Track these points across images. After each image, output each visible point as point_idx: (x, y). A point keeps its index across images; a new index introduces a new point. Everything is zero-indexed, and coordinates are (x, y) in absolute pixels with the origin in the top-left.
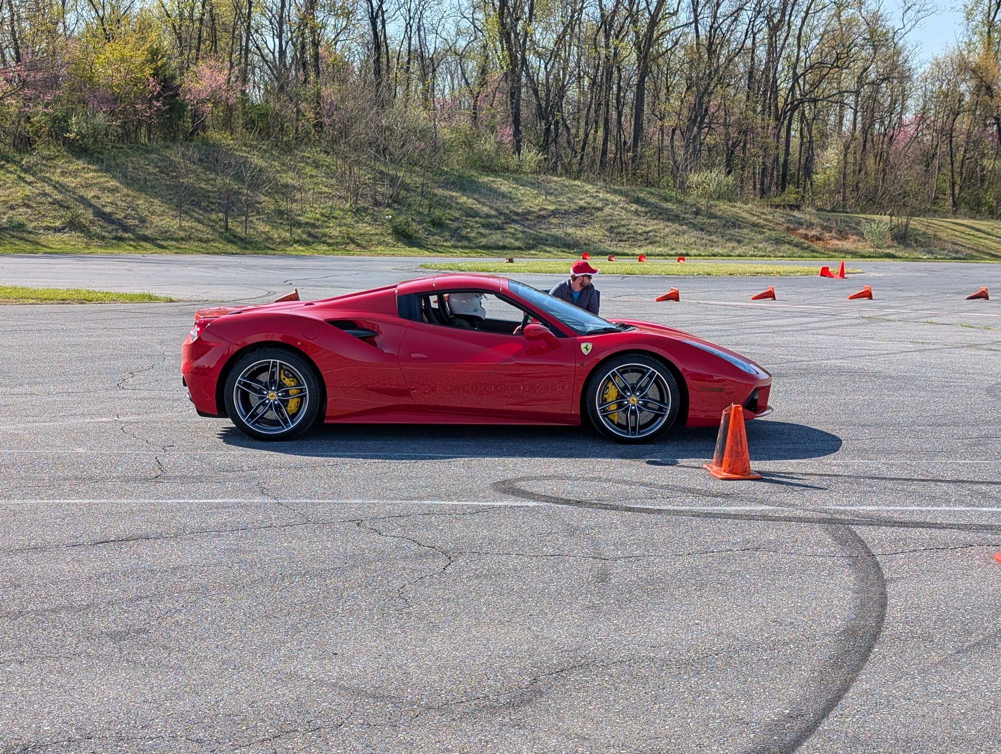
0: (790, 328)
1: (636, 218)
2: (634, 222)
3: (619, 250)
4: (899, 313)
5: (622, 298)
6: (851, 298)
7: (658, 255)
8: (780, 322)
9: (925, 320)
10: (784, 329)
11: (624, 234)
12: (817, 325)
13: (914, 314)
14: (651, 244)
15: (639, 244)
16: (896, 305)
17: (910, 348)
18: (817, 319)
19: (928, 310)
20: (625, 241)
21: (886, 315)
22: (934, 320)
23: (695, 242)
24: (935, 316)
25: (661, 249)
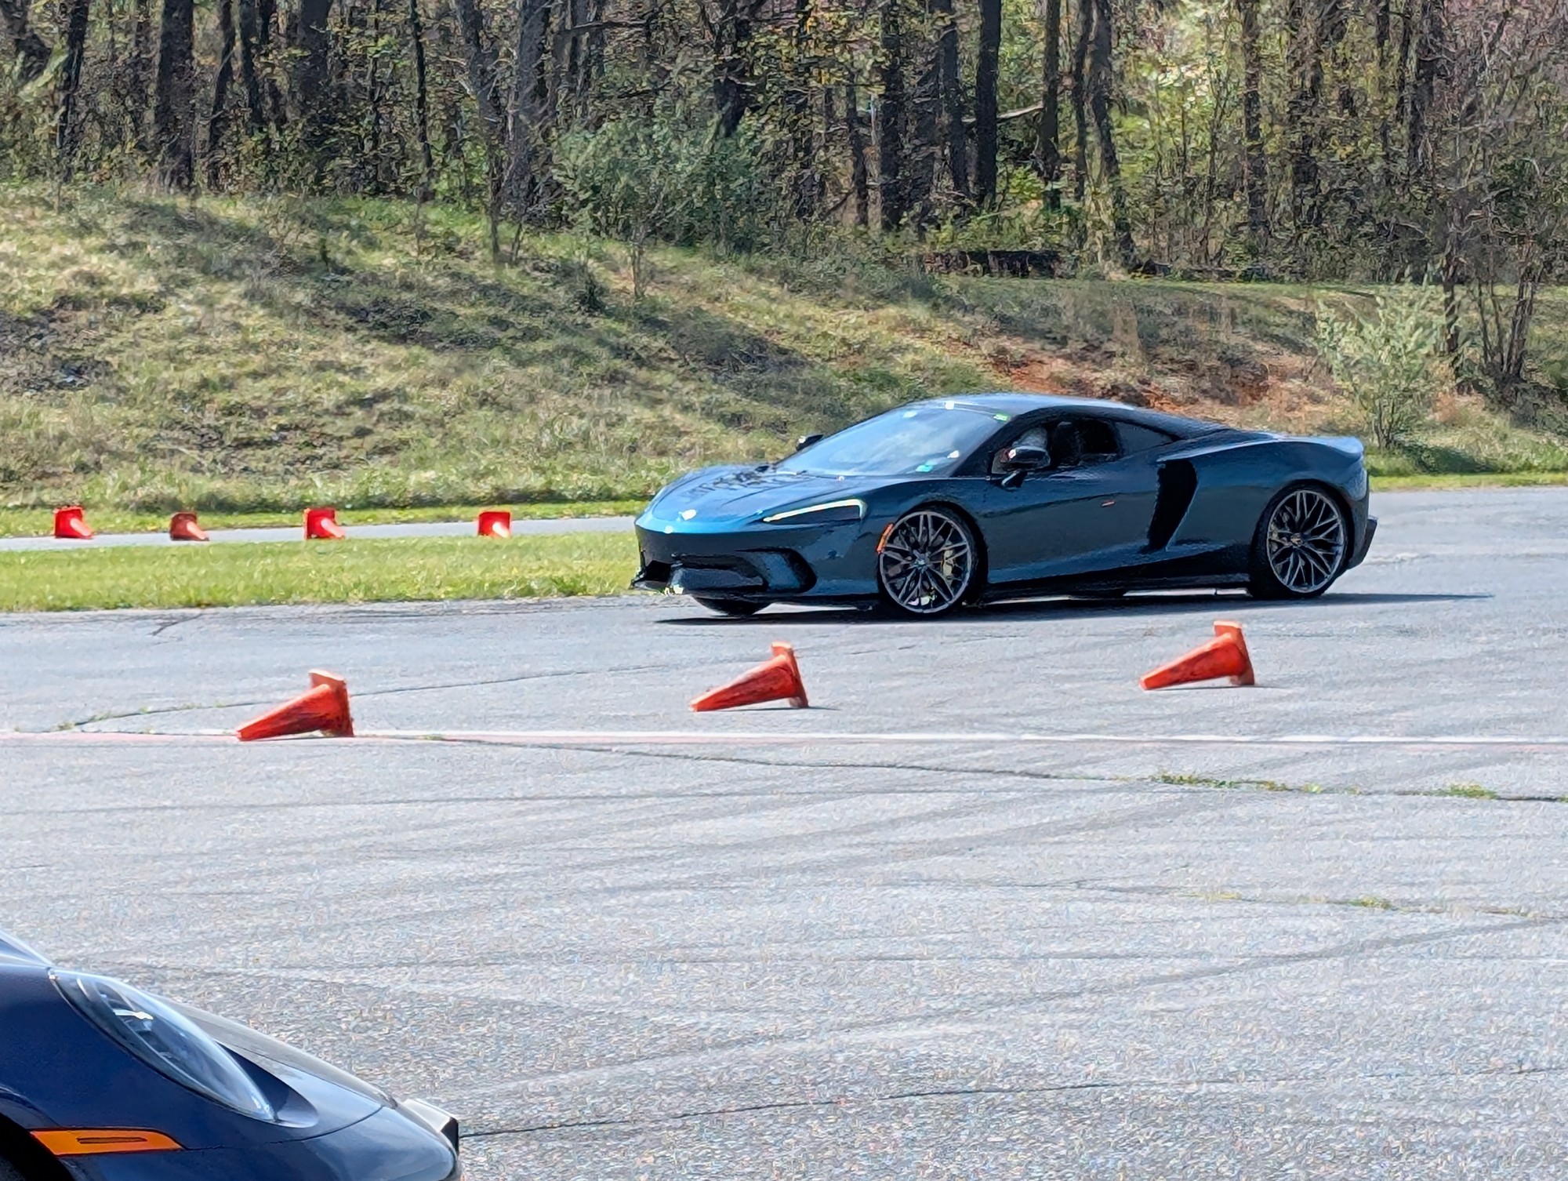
0: (797, 856)
1: (314, 339)
2: (303, 358)
3: (234, 488)
4: (1346, 750)
5: (89, 735)
6: (1159, 681)
7: (418, 502)
8: (769, 823)
9: (1449, 780)
10: (768, 859)
11: (260, 413)
12: (930, 832)
13: (1412, 751)
14: (385, 451)
15: (332, 453)
16: (1352, 707)
17: (1311, 937)
18: (947, 800)
19: (1485, 726)
20: (269, 443)
21: (1281, 764)
22: (1489, 777)
23: (585, 437)
24: (1503, 760)
25: (430, 474)
